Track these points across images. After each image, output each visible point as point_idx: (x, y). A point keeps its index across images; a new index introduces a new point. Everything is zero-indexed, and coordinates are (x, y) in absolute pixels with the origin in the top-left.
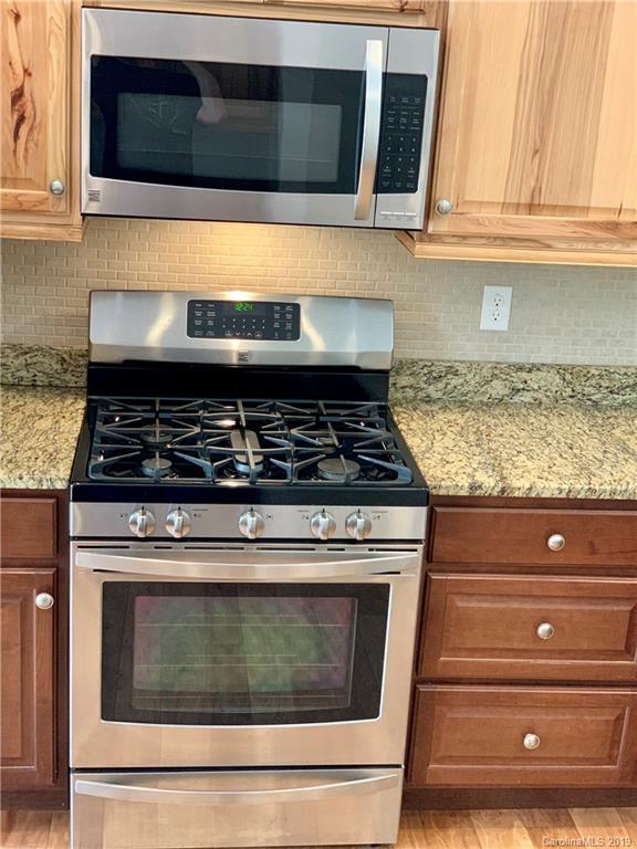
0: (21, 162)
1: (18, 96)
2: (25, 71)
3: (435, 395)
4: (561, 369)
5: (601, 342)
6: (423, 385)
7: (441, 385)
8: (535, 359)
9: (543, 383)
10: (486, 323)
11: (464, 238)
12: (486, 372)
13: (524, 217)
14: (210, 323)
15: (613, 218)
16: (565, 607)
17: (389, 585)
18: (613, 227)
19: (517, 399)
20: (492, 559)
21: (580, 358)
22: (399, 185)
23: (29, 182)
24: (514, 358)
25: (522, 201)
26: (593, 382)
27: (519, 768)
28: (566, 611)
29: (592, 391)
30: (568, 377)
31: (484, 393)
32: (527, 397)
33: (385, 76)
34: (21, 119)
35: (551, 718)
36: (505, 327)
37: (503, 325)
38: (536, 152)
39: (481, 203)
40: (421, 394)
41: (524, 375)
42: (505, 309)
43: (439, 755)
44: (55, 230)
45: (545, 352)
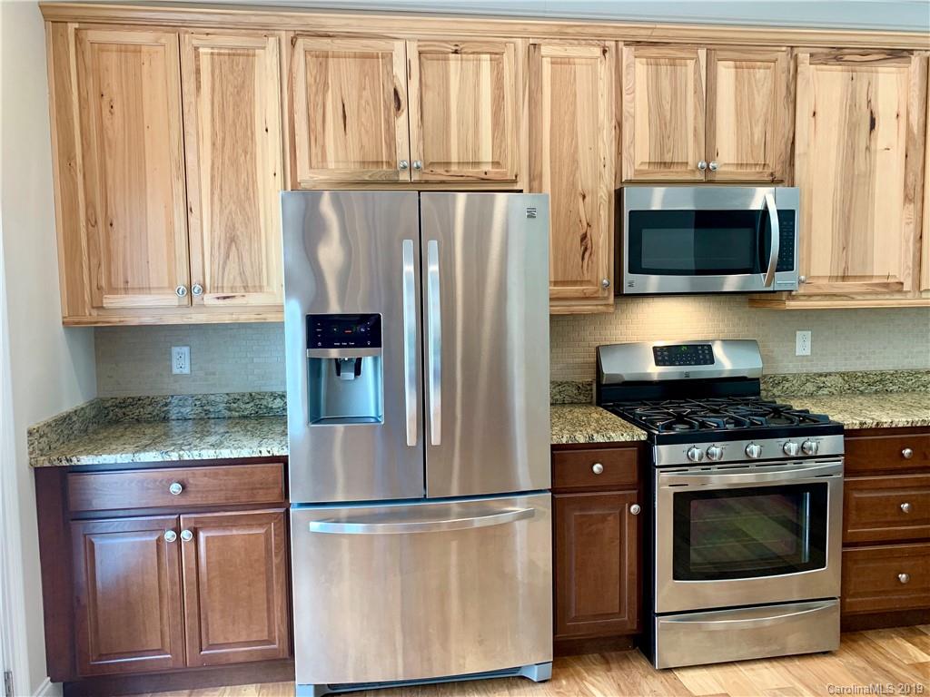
0: (585, 272)
1: (584, 237)
2: (588, 224)
3: (777, 394)
4: (842, 374)
5: (859, 358)
6: (771, 389)
7: (780, 388)
8: (825, 370)
9: (833, 383)
10: (799, 352)
11: (809, 296)
12: (803, 379)
13: (840, 283)
14: (666, 358)
15: (886, 281)
16: (913, 493)
17: (826, 483)
18: (886, 285)
19: (820, 393)
20: (872, 467)
21: (850, 369)
22: (785, 267)
23: (589, 282)
24: (816, 370)
25: (840, 275)
26: (859, 380)
27: (896, 597)
28: (914, 495)
29: (860, 385)
30: (846, 378)
31: (803, 391)
32: (825, 391)
33: (778, 211)
34: (586, 249)
35: (913, 563)
36: (809, 353)
37: (808, 352)
38: (844, 248)
39: (819, 277)
40: (770, 394)
41: (823, 379)
42: (808, 343)
43: (851, 592)
44: (600, 307)
45: (831, 367)
